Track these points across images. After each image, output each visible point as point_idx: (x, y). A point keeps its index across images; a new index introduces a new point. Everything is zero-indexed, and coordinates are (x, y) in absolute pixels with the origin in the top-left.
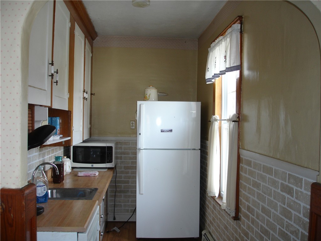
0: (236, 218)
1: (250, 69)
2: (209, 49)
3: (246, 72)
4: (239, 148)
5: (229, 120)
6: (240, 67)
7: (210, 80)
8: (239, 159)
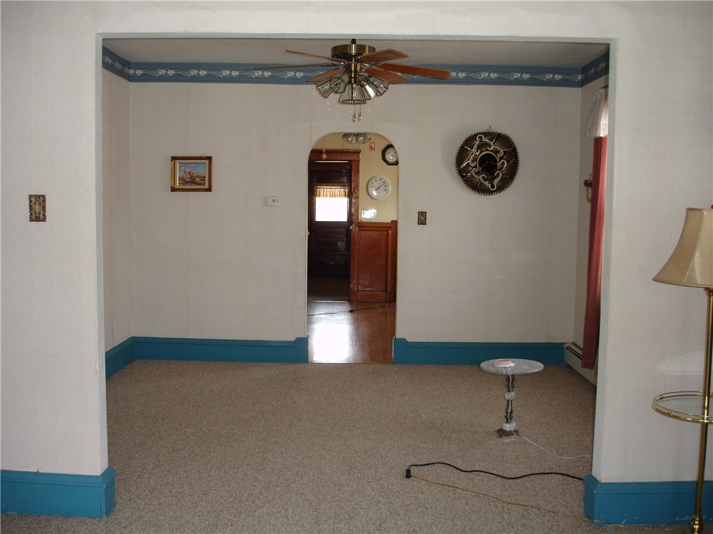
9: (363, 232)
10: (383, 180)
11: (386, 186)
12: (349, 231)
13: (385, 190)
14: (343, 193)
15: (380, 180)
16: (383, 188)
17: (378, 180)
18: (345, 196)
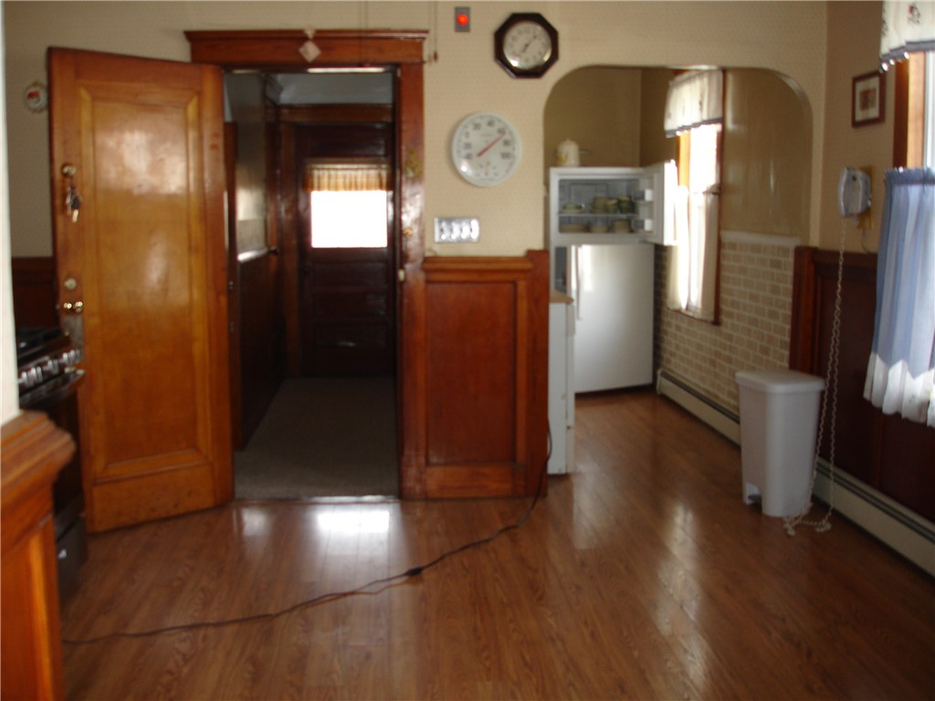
0: (717, 322)
1: (735, 121)
2: (671, 83)
3: (730, 125)
4: (719, 228)
5: (704, 193)
6: (722, 120)
7: (673, 132)
8: (720, 245)
9: (438, 288)
10: (498, 125)
11: (506, 143)
12: (393, 288)
13: (505, 156)
14: (374, 180)
15: (490, 124)
16: (499, 148)
17: (483, 123)
18: (381, 187)
